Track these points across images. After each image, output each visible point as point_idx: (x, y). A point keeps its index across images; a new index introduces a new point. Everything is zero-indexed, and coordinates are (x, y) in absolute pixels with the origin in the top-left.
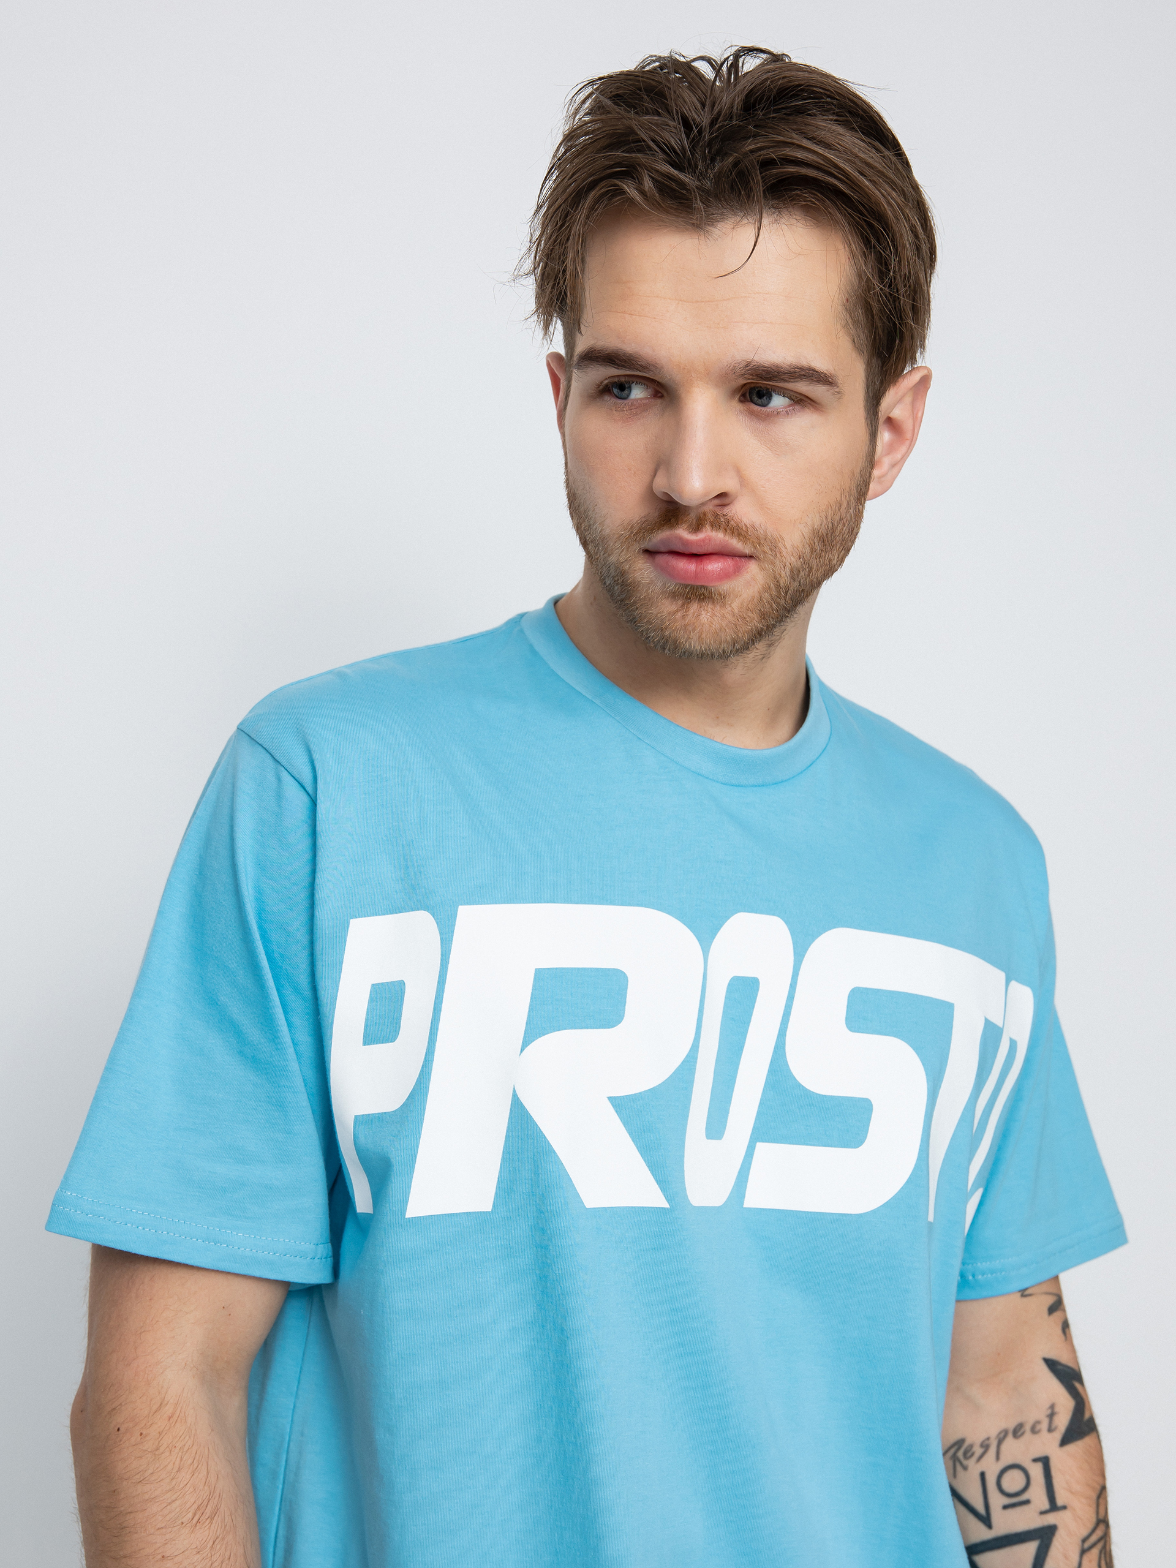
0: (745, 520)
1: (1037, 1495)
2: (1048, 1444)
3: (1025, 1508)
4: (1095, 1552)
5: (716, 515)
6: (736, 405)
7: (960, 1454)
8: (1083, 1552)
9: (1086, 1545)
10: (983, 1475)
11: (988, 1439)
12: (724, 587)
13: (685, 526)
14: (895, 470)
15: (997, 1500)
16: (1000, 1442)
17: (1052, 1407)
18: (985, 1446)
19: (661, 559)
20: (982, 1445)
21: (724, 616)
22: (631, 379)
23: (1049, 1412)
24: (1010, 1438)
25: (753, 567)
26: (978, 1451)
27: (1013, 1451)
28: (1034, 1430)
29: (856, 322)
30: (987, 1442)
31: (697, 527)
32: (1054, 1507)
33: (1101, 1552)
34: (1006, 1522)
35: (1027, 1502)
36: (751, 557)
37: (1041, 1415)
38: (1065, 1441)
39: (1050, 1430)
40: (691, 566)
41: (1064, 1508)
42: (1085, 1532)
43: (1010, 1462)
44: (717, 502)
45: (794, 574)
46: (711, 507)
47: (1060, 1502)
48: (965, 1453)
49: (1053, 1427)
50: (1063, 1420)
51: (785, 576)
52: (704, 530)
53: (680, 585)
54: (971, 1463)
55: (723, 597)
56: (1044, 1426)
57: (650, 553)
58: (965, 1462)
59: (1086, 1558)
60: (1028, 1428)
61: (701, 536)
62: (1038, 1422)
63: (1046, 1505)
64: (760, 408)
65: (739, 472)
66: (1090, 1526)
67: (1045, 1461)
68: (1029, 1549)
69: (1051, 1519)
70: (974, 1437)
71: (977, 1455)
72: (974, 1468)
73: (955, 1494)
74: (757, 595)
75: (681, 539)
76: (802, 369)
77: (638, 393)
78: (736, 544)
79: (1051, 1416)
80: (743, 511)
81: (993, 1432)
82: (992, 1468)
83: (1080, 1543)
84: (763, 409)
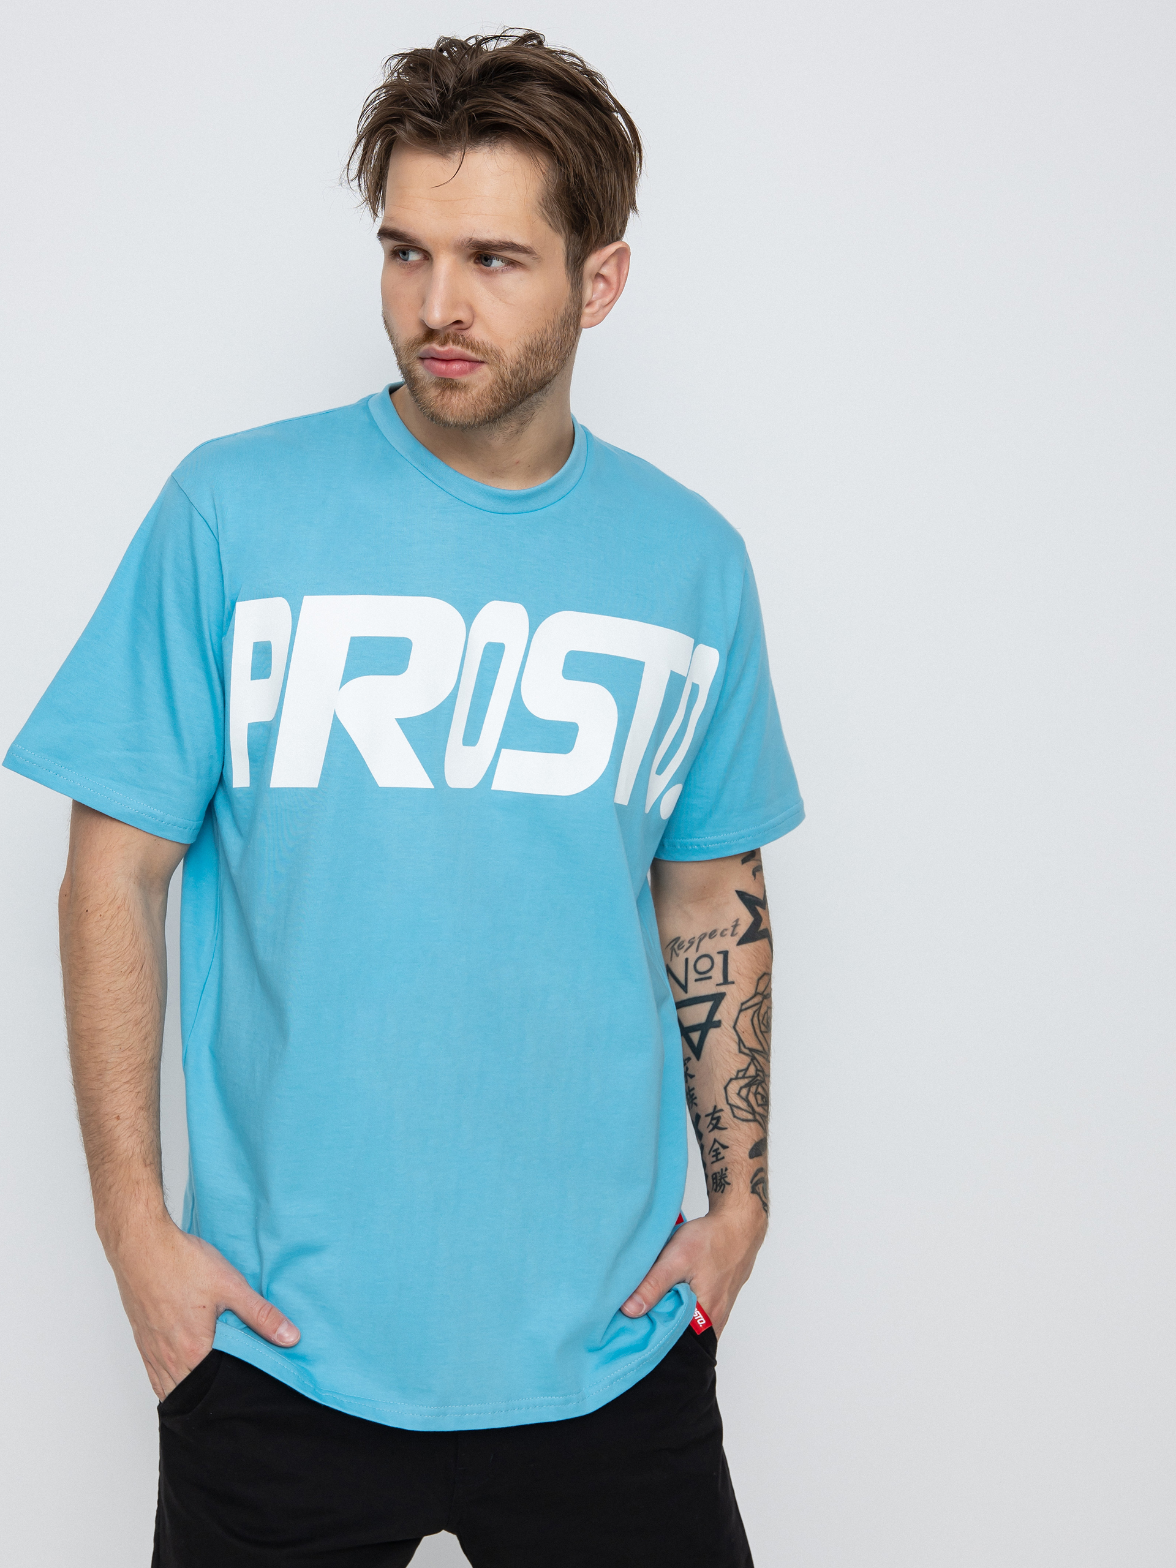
0: (477, 339)
1: (717, 974)
2: (729, 943)
3: (708, 981)
4: (750, 1012)
5: (456, 335)
6: (471, 264)
7: (676, 947)
8: (741, 1011)
9: (744, 1007)
10: (687, 960)
11: (694, 938)
12: (464, 379)
13: (436, 341)
14: (607, 309)
15: (692, 975)
16: (700, 941)
17: (737, 921)
18: (691, 943)
19: (427, 362)
20: (689, 942)
21: (466, 399)
22: (408, 248)
23: (734, 923)
24: (707, 938)
25: (484, 368)
26: (686, 945)
27: (707, 946)
28: (722, 935)
29: (551, 213)
30: (693, 940)
31: (444, 343)
32: (726, 981)
33: (755, 1012)
34: (697, 989)
35: (710, 978)
36: (482, 362)
37: (729, 925)
38: (740, 943)
39: (732, 935)
40: (443, 366)
41: (733, 983)
42: (744, 999)
43: (704, 953)
44: (457, 326)
45: (514, 373)
46: (453, 330)
47: (730, 979)
48: (679, 946)
49: (735, 933)
50: (742, 930)
51: (507, 375)
52: (448, 345)
53: (438, 378)
54: (681, 952)
55: (465, 387)
56: (729, 932)
57: (422, 359)
58: (678, 952)
59: (742, 1015)
60: (719, 933)
61: (446, 348)
62: (726, 930)
63: (721, 980)
64: (485, 267)
65: (471, 308)
66: (750, 996)
67: (725, 954)
68: (708, 1005)
69: (722, 989)
70: (686, 937)
71: (685, 948)
72: (683, 955)
73: (669, 971)
74: (489, 387)
75: (435, 350)
76: (506, 243)
77: (414, 257)
78: (470, 354)
79: (735, 926)
80: (477, 333)
81: (698, 934)
82: (692, 955)
83: (740, 1004)
84: (488, 268)
